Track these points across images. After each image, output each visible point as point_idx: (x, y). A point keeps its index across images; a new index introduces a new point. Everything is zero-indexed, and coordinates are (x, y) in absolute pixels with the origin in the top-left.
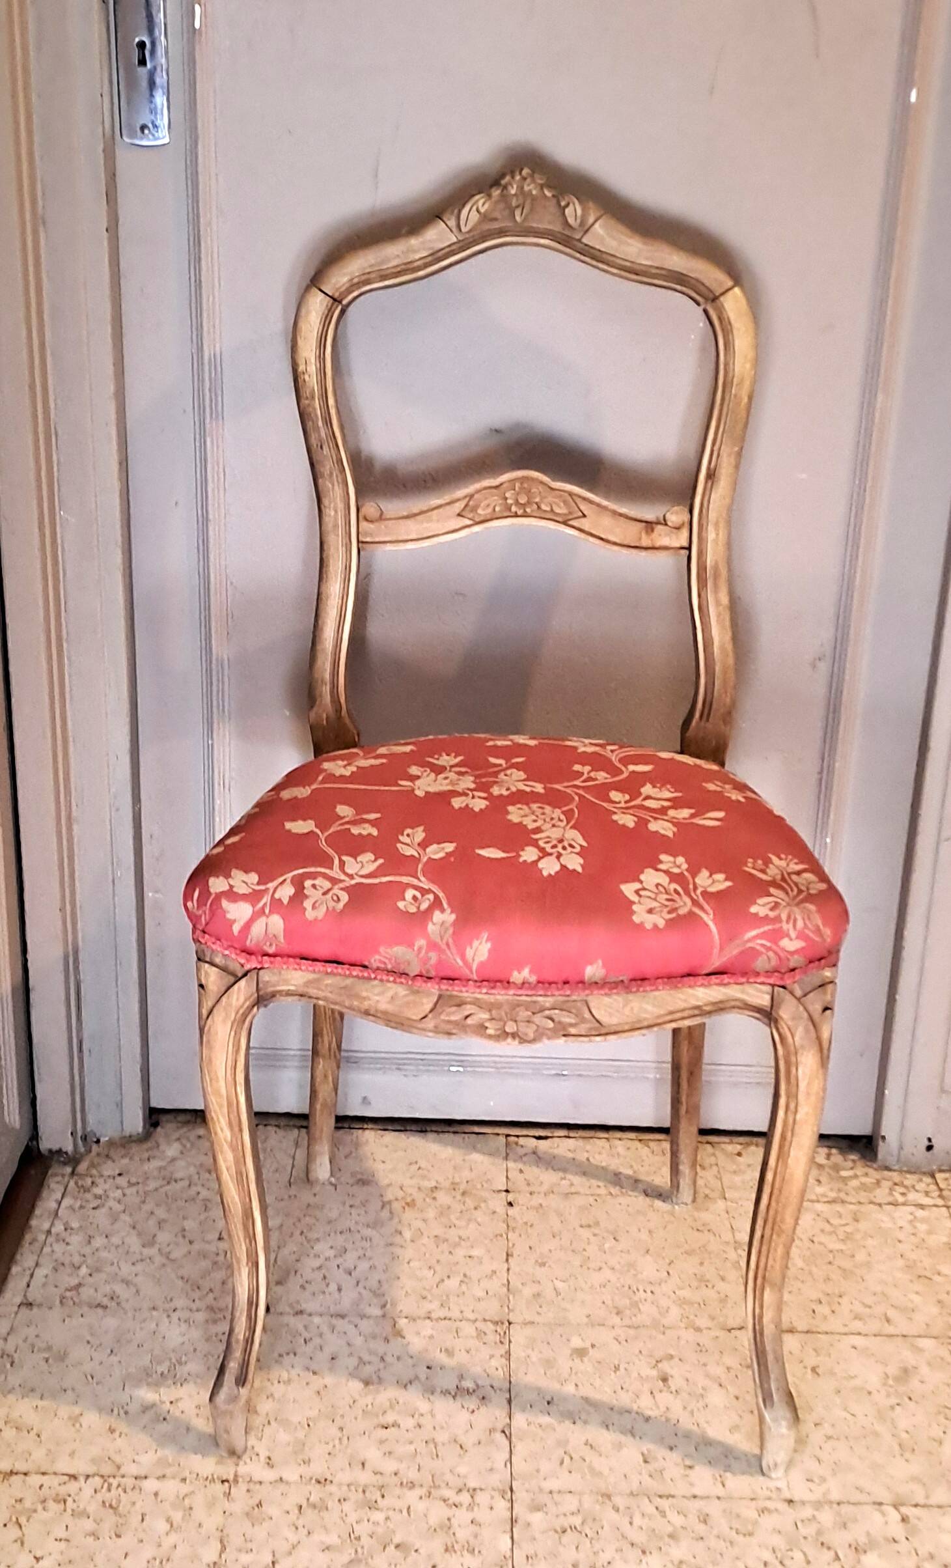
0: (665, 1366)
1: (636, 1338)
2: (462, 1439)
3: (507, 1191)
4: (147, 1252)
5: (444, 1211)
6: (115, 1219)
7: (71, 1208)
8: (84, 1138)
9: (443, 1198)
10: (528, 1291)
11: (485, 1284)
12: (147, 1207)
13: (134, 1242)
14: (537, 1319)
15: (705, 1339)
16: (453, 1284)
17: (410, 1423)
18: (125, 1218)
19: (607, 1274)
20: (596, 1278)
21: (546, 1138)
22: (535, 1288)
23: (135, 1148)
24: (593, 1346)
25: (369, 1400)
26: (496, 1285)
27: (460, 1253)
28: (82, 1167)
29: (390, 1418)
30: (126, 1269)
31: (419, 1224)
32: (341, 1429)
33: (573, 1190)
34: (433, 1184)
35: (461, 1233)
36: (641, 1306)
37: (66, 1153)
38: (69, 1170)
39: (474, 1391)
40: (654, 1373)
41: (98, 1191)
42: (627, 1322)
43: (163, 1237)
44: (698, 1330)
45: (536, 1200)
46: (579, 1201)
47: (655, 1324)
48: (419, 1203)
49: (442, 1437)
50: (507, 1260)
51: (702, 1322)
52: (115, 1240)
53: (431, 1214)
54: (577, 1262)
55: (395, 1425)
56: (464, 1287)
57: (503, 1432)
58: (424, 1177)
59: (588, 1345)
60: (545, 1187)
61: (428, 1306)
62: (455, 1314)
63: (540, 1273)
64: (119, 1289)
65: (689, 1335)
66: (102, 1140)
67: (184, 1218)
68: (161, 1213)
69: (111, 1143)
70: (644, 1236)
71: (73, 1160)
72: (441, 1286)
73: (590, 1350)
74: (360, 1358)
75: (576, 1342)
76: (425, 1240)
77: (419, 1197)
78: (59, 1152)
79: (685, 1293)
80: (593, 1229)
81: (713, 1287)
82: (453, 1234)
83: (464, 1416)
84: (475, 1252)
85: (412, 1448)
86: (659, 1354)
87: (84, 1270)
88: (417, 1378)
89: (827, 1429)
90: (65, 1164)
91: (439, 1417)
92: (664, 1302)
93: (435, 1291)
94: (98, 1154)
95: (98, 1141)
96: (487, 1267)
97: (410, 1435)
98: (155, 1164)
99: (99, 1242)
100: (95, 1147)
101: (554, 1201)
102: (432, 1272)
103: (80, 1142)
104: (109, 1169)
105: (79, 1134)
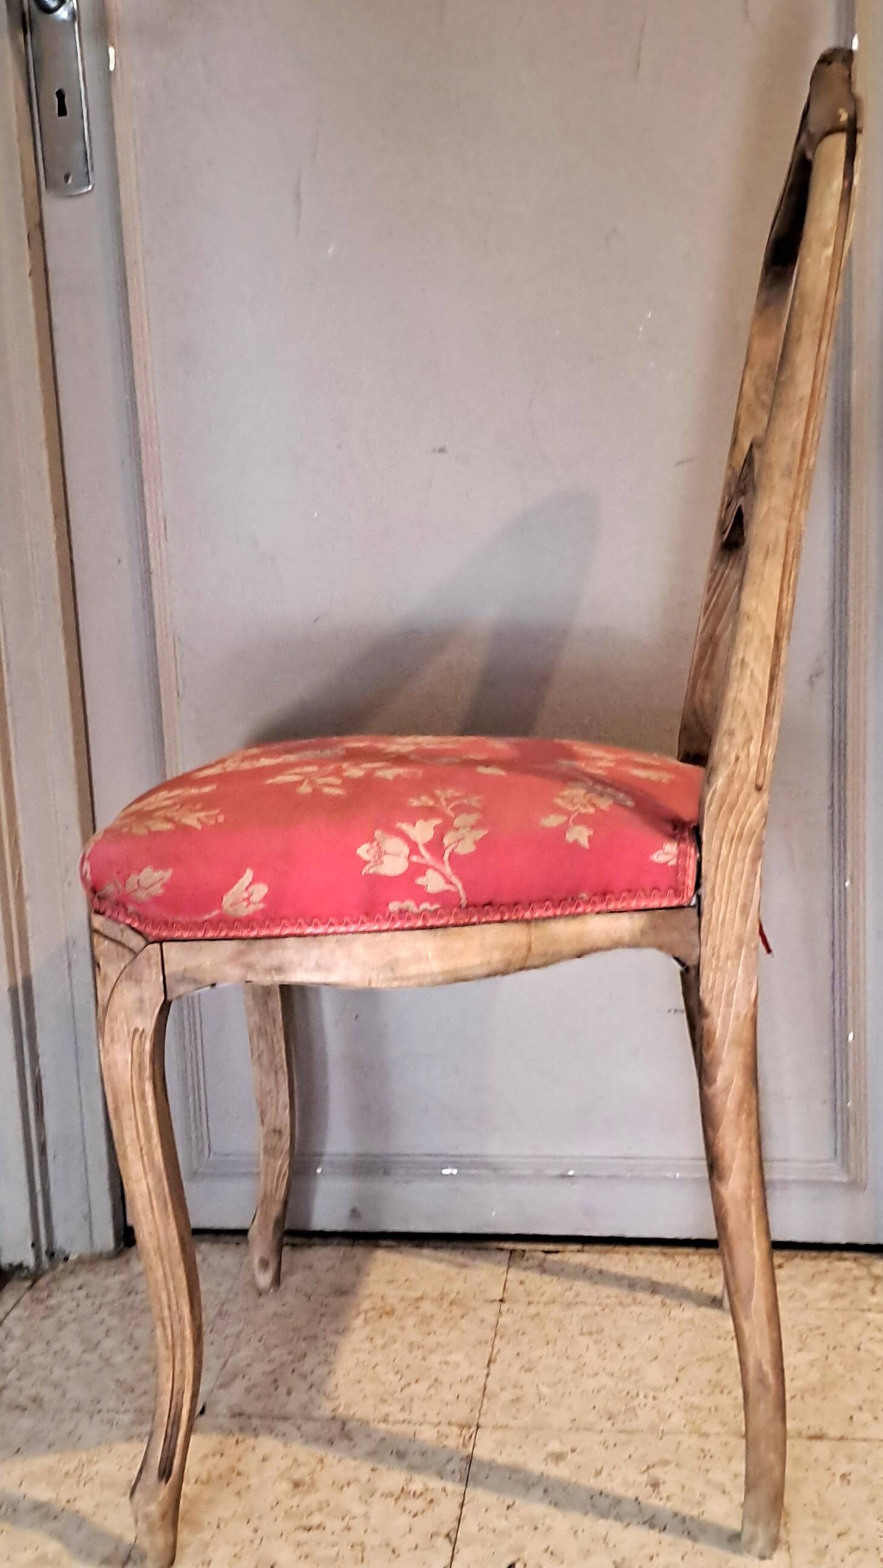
0: (658, 1473)
1: (626, 1443)
2: (395, 1543)
3: (502, 1301)
4: (87, 1357)
5: (426, 1320)
6: (61, 1326)
7: (20, 1319)
8: (51, 1254)
9: (427, 1307)
10: (506, 1396)
11: (458, 1389)
12: (97, 1318)
13: (75, 1349)
14: (512, 1423)
15: (712, 1445)
16: (420, 1388)
17: (338, 1525)
18: (74, 1326)
19: (604, 1379)
20: (591, 1384)
21: (557, 1252)
22: (518, 1392)
23: (104, 1266)
24: (573, 1451)
25: (296, 1501)
26: (472, 1390)
27: (435, 1359)
28: (42, 1282)
29: (315, 1520)
30: (58, 1373)
31: (394, 1331)
32: (256, 1531)
33: (579, 1299)
34: (419, 1294)
35: (442, 1339)
36: (638, 1411)
37: (28, 1268)
38: (28, 1284)
39: (421, 1494)
40: (644, 1478)
41: (52, 1302)
42: (618, 1426)
43: (109, 1344)
44: (705, 1435)
45: (532, 1310)
46: (583, 1310)
47: (653, 1429)
48: (398, 1313)
49: (371, 1540)
50: (488, 1366)
51: (712, 1427)
52: (56, 1346)
53: (410, 1321)
54: (570, 1366)
55: (320, 1527)
56: (432, 1391)
57: (448, 1535)
58: (409, 1288)
59: (568, 1448)
60: (544, 1298)
61: (385, 1409)
62: (416, 1416)
63: (526, 1378)
64: (47, 1393)
65: (694, 1441)
66: (73, 1257)
67: (137, 1325)
68: (113, 1321)
69: (80, 1261)
70: (654, 1343)
71: (35, 1276)
72: (407, 1391)
73: (570, 1456)
74: (295, 1460)
75: (555, 1446)
76: (397, 1346)
77: (400, 1308)
78: (21, 1266)
79: (695, 1400)
80: (594, 1337)
81: (729, 1393)
82: (431, 1341)
83: (404, 1520)
84: (453, 1358)
85: (335, 1550)
86: (653, 1458)
87: (13, 1375)
88: (357, 1480)
89: (853, 1539)
90: (25, 1279)
91: (373, 1520)
92: (667, 1409)
93: (398, 1395)
94: (63, 1270)
95: (66, 1259)
96: (464, 1371)
97: (335, 1538)
98: (122, 1277)
99: (38, 1348)
100: (61, 1266)
101: (555, 1311)
102: (399, 1376)
103: (44, 1258)
104: (71, 1282)
105: (44, 1248)
